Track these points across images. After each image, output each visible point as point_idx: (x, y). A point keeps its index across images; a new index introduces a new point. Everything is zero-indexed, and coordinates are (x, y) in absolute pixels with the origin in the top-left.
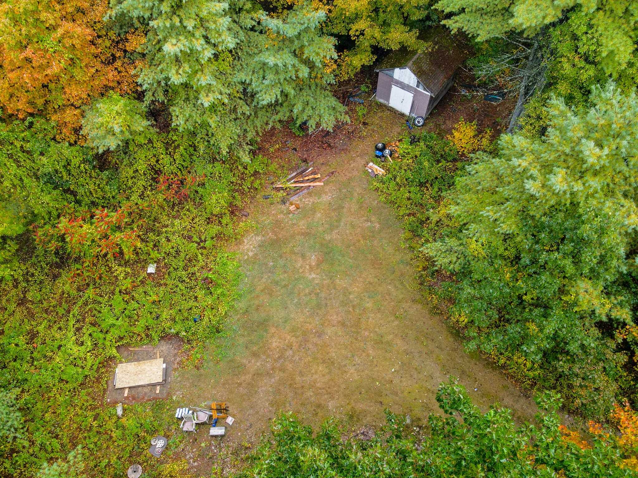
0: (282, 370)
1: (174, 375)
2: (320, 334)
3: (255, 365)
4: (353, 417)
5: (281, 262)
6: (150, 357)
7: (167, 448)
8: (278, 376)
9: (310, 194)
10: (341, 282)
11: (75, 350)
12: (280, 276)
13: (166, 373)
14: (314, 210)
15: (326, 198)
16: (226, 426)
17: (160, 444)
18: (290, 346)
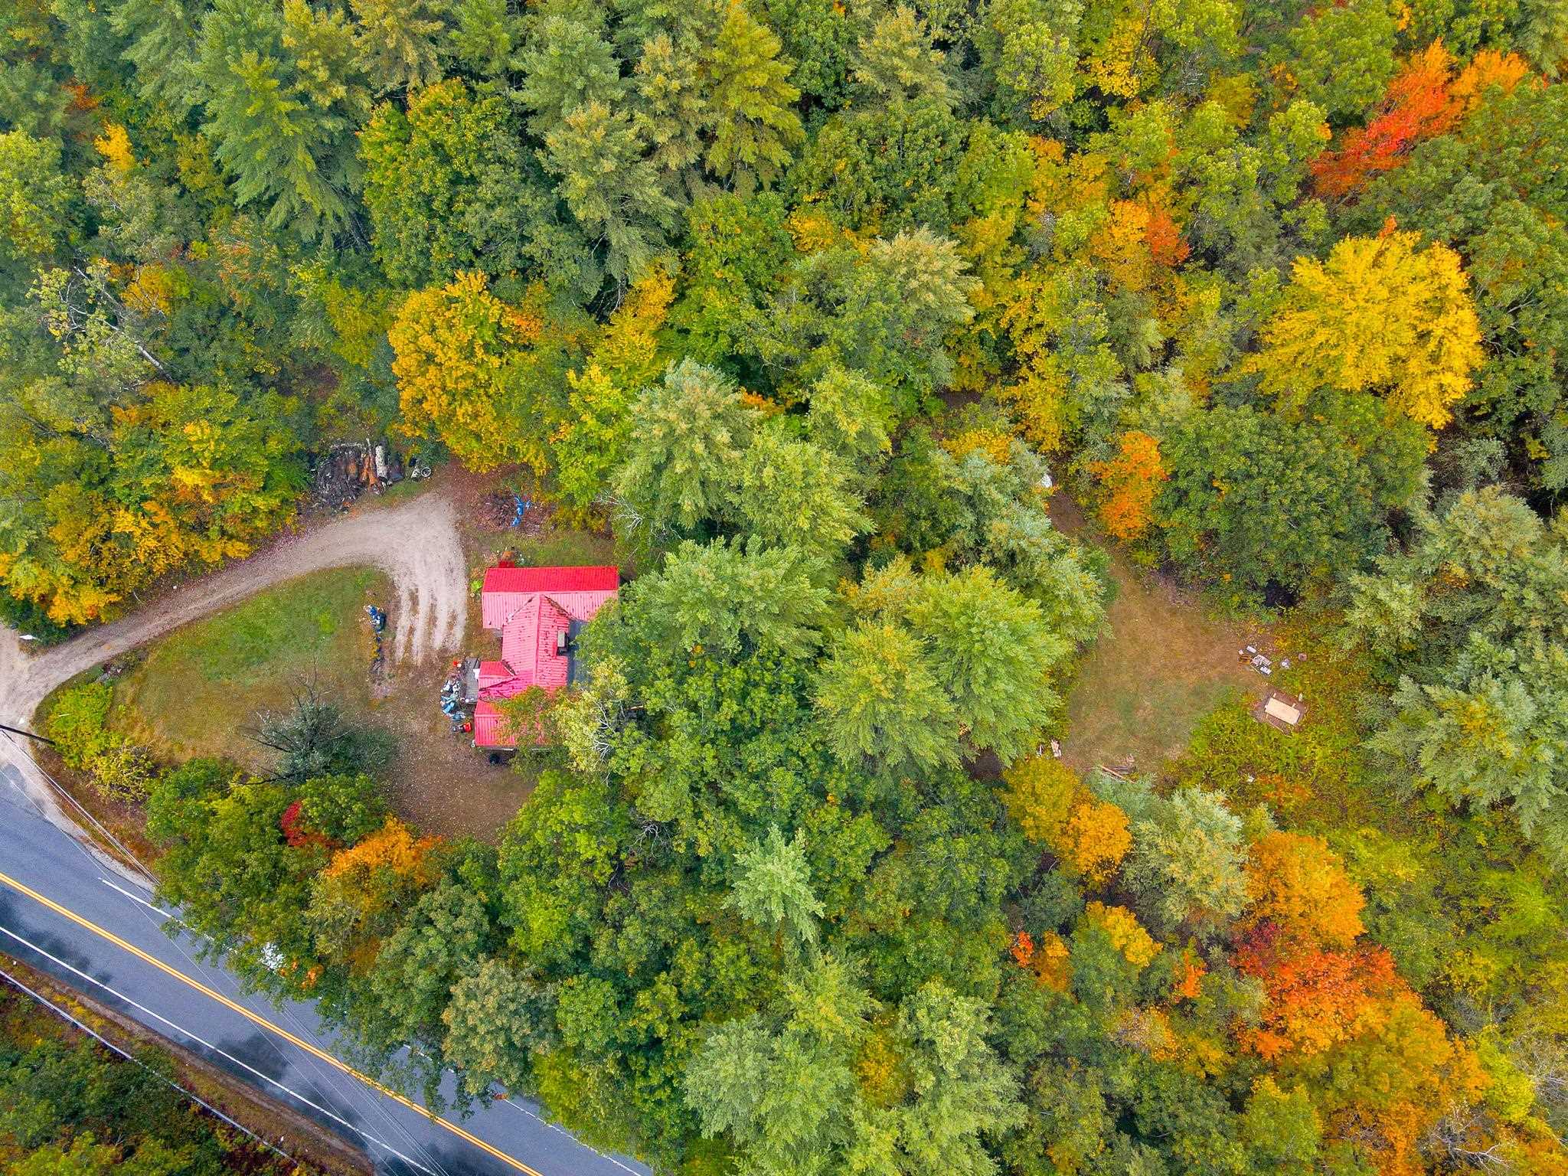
0: (1198, 661)
1: (1263, 697)
2: (1165, 666)
3: (1212, 673)
4: (1173, 612)
5: (1161, 726)
6: (1272, 717)
7: (1282, 660)
8: (1202, 659)
9: (1112, 763)
10: (1132, 687)
11: (1319, 752)
12: (1169, 718)
13: (1266, 701)
14: (1118, 748)
15: (1103, 753)
16: (1245, 650)
17: (1284, 664)
18: (1186, 670)
